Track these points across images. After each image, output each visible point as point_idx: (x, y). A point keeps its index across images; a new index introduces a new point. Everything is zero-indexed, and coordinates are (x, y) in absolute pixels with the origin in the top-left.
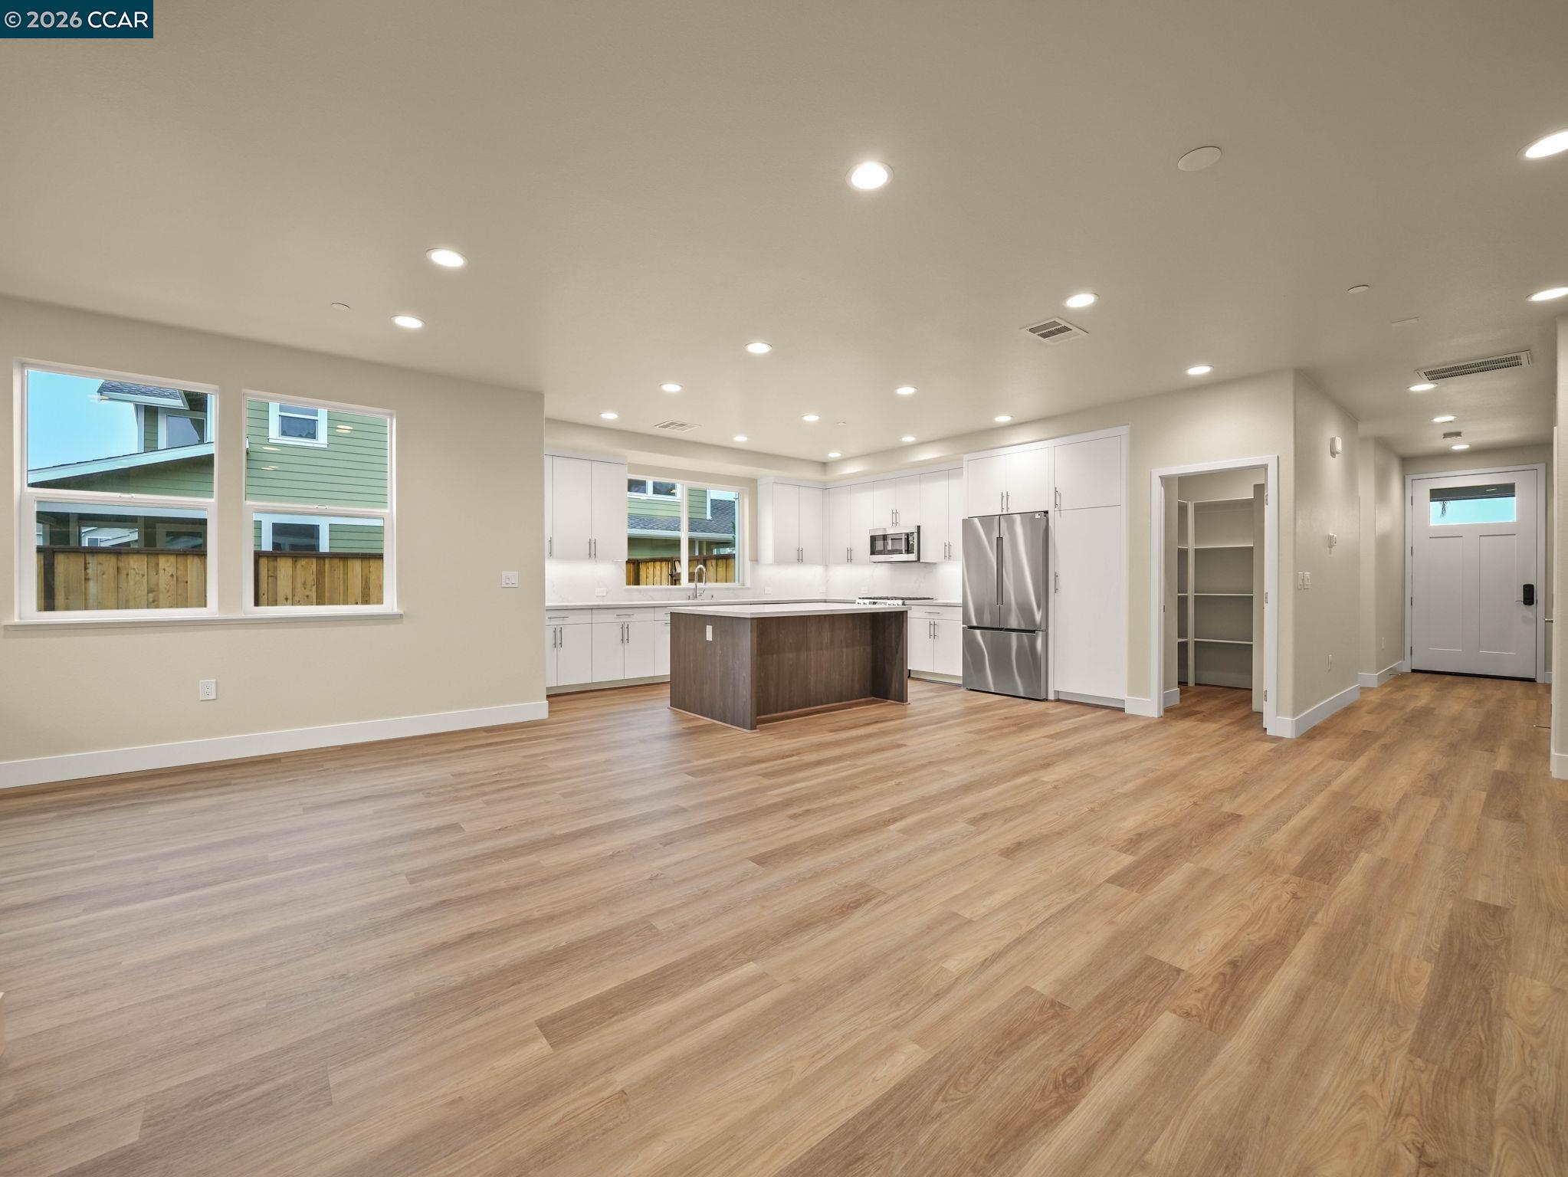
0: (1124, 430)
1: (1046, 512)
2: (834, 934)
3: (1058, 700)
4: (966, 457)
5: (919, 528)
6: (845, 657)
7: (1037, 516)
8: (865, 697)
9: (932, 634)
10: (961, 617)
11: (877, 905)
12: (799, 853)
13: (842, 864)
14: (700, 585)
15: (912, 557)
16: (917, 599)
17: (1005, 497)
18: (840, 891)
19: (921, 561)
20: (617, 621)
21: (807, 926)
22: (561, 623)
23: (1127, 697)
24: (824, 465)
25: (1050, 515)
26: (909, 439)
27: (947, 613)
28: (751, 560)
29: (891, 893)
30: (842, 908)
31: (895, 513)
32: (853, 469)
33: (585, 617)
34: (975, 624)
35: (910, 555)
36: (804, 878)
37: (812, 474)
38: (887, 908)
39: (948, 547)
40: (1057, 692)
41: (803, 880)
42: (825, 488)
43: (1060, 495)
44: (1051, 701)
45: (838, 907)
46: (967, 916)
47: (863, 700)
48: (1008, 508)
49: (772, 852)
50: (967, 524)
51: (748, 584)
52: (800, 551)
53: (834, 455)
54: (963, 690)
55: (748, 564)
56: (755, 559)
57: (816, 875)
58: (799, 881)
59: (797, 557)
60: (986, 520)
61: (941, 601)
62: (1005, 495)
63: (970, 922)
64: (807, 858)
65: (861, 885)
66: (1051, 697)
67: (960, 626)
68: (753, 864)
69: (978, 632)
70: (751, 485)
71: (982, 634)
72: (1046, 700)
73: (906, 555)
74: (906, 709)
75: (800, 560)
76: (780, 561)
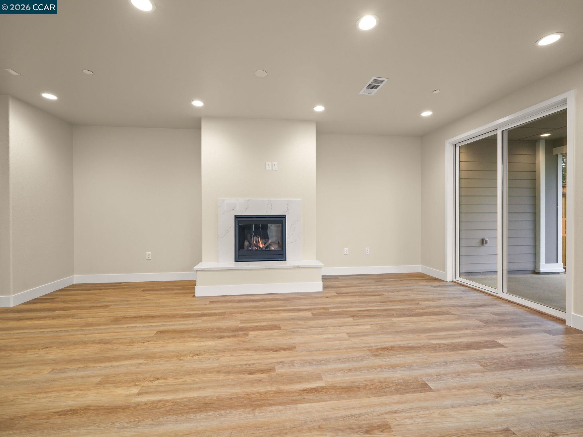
2: (399, 343)
11: (375, 346)
12: (397, 384)
13: (376, 369)
18: (387, 356)
21: (409, 348)
29: (366, 349)
30: (391, 350)
36: (401, 367)
38: (372, 345)
41: (403, 366)
45: (392, 350)
46: (347, 335)
49: (416, 392)
57: (394, 367)
58: (405, 366)
63: (347, 334)
64: (394, 379)
65: (375, 355)
68: (430, 385)
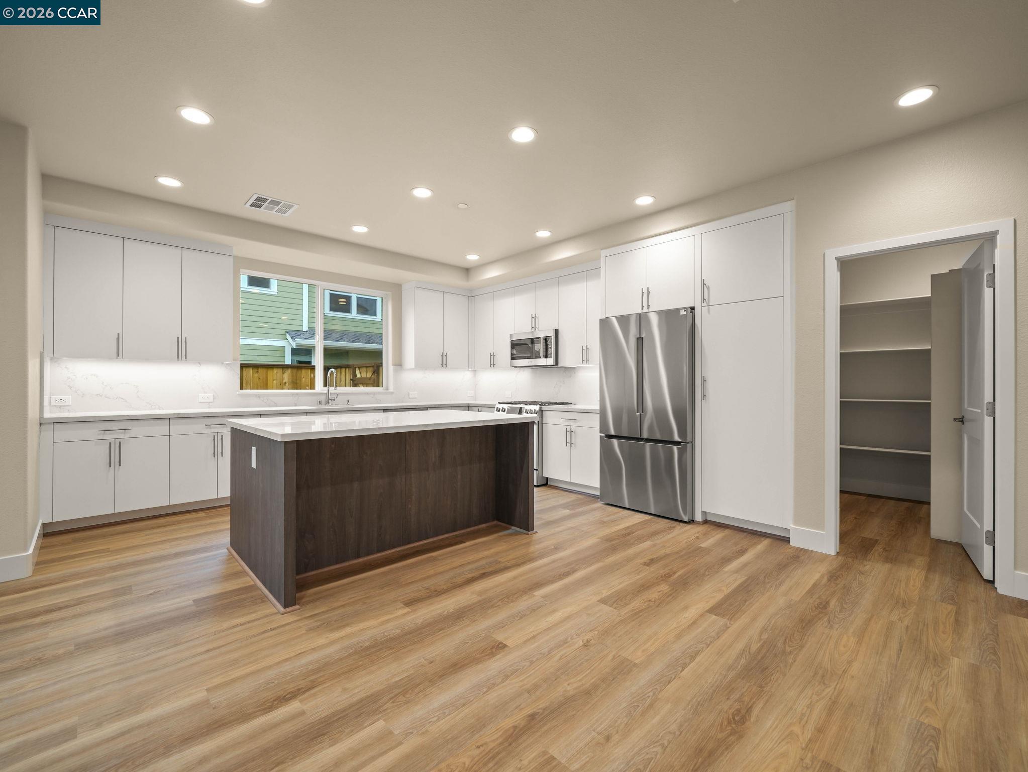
0: (788, 207)
1: (693, 309)
3: (706, 522)
4: (604, 253)
5: (557, 331)
6: (459, 477)
7: (683, 313)
8: (486, 522)
9: (569, 441)
10: (597, 424)
14: (332, 389)
15: (550, 361)
16: (556, 404)
17: (646, 294)
19: (559, 366)
20: (208, 431)
22: (122, 436)
23: (792, 526)
24: (467, 271)
25: (697, 311)
26: (543, 234)
27: (584, 420)
28: (395, 365)
31: (534, 318)
32: (493, 273)
33: (161, 429)
34: (613, 433)
35: (548, 359)
37: (455, 280)
39: (586, 350)
40: (705, 513)
42: (471, 295)
43: (708, 288)
44: (698, 523)
47: (484, 525)
48: (648, 306)
50: (605, 324)
51: (391, 389)
52: (444, 356)
53: (473, 257)
54: (599, 504)
55: (391, 368)
56: (399, 364)
59: (441, 362)
60: (624, 320)
61: (579, 407)
62: (645, 291)
66: (699, 517)
67: (597, 435)
69: (615, 442)
70: (396, 290)
71: (620, 446)
72: (692, 522)
73: (545, 359)
74: (528, 544)
75: (444, 365)
76: (421, 365)
